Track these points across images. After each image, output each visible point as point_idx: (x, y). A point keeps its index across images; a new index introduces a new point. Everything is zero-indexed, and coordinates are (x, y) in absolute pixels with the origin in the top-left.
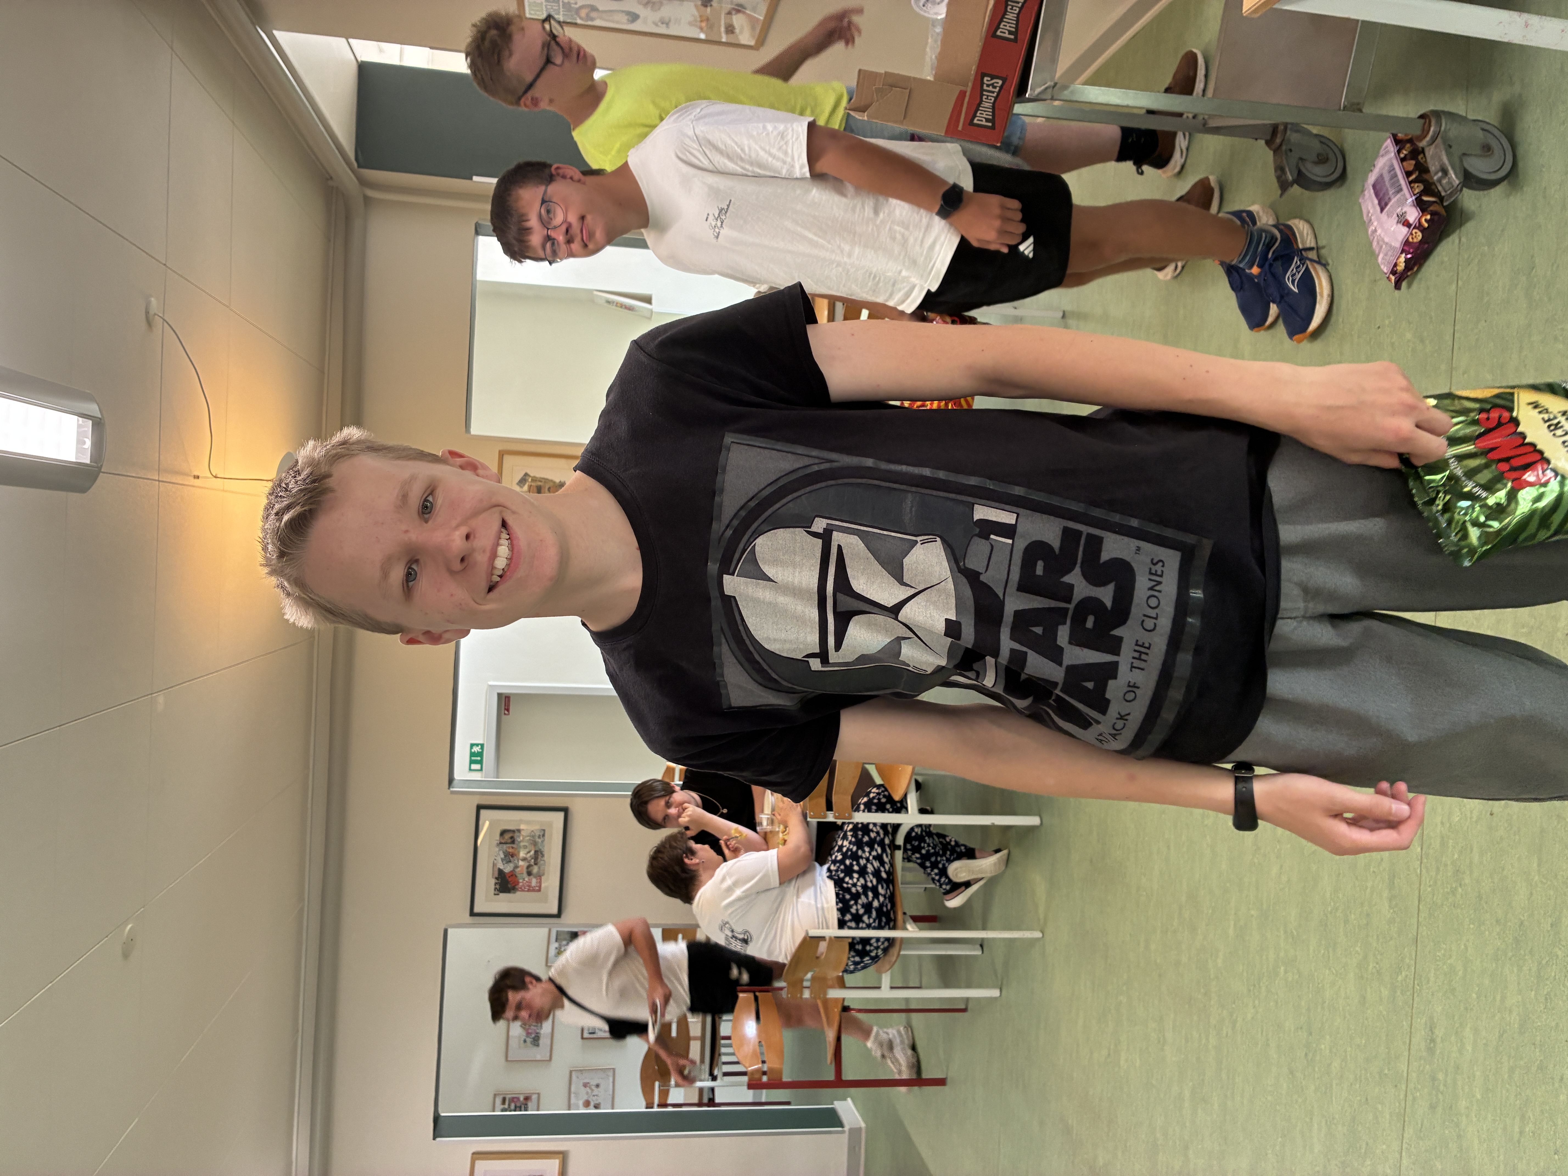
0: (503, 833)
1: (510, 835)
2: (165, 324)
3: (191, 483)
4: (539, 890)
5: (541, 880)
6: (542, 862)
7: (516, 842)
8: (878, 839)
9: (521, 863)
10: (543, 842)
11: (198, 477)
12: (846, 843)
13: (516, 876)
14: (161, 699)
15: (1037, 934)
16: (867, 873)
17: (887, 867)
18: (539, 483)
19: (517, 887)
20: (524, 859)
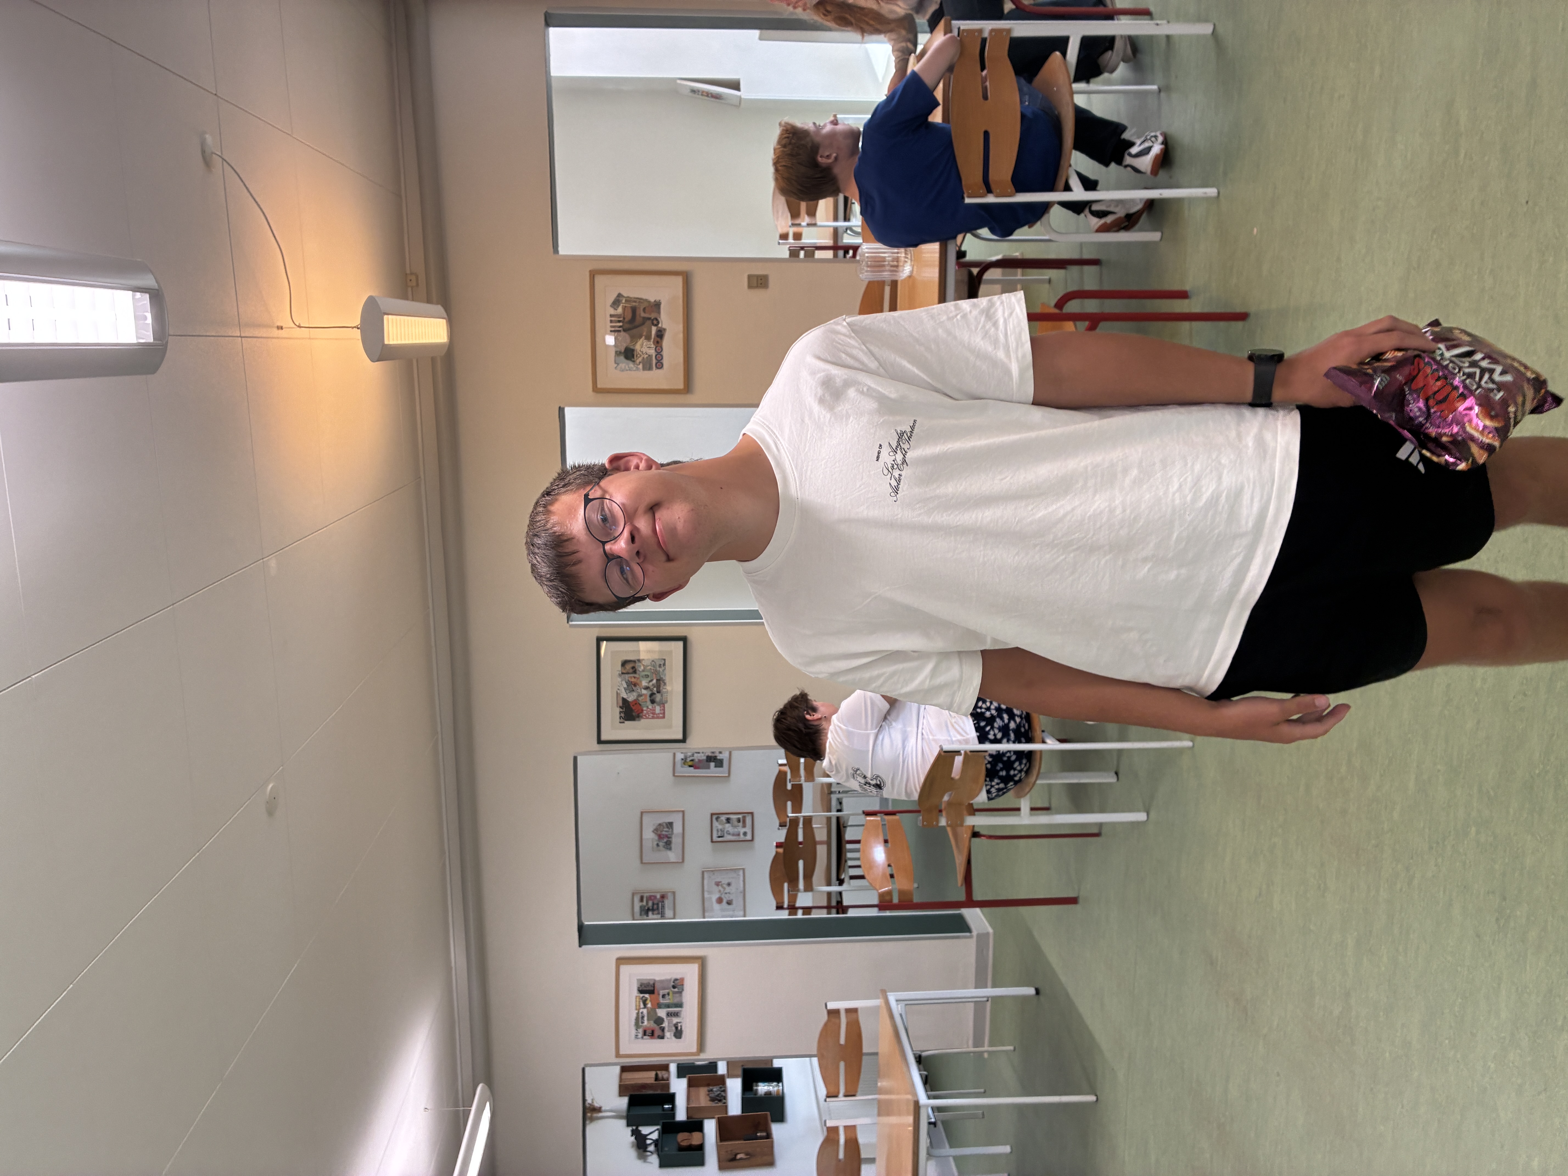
0: (624, 663)
1: (631, 665)
2: (224, 163)
3: (276, 335)
4: (664, 717)
5: (664, 707)
6: (663, 690)
7: (638, 672)
9: (644, 692)
10: (664, 670)
11: (282, 328)
13: (640, 705)
14: (273, 563)
18: (634, 304)
19: (641, 715)
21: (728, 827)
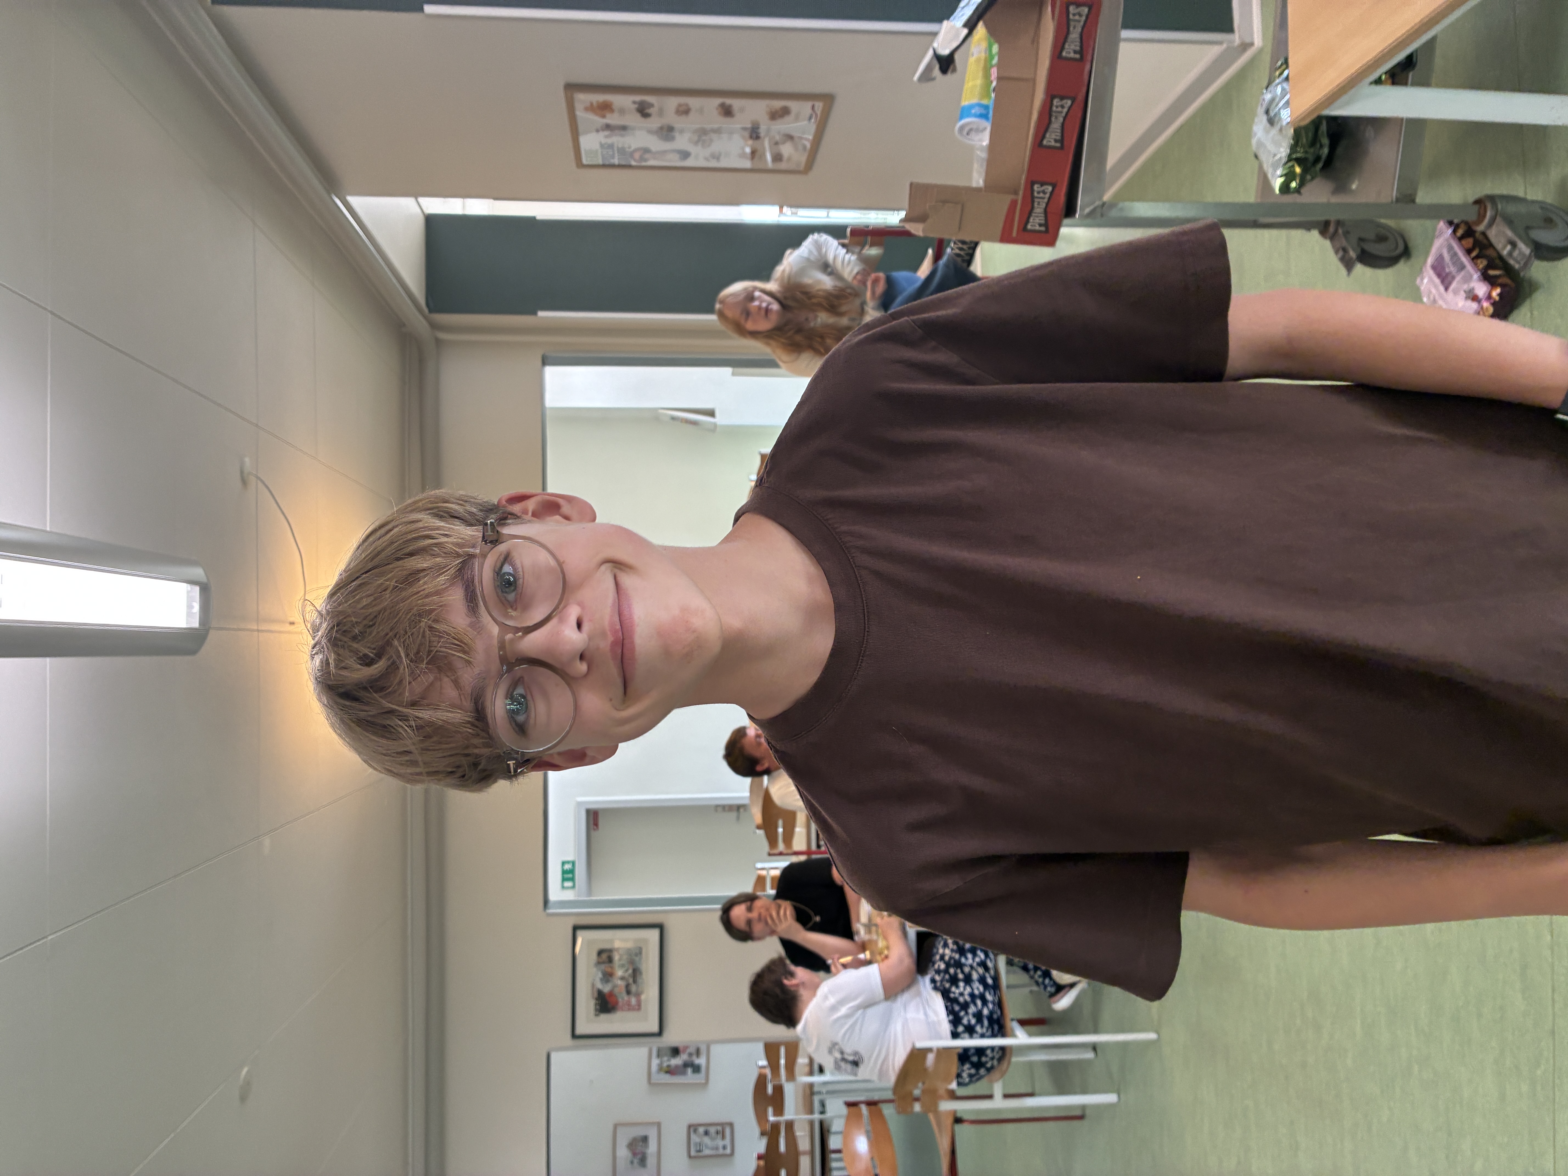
1: (607, 954)
2: (259, 482)
3: (288, 629)
4: (639, 1009)
5: (640, 998)
6: (640, 980)
7: (613, 961)
9: (620, 982)
10: (640, 959)
11: (293, 624)
12: (948, 950)
13: (616, 996)
14: (267, 841)
15: (1153, 1036)
16: (973, 981)
17: (991, 972)
19: (616, 1007)
21: (706, 1140)
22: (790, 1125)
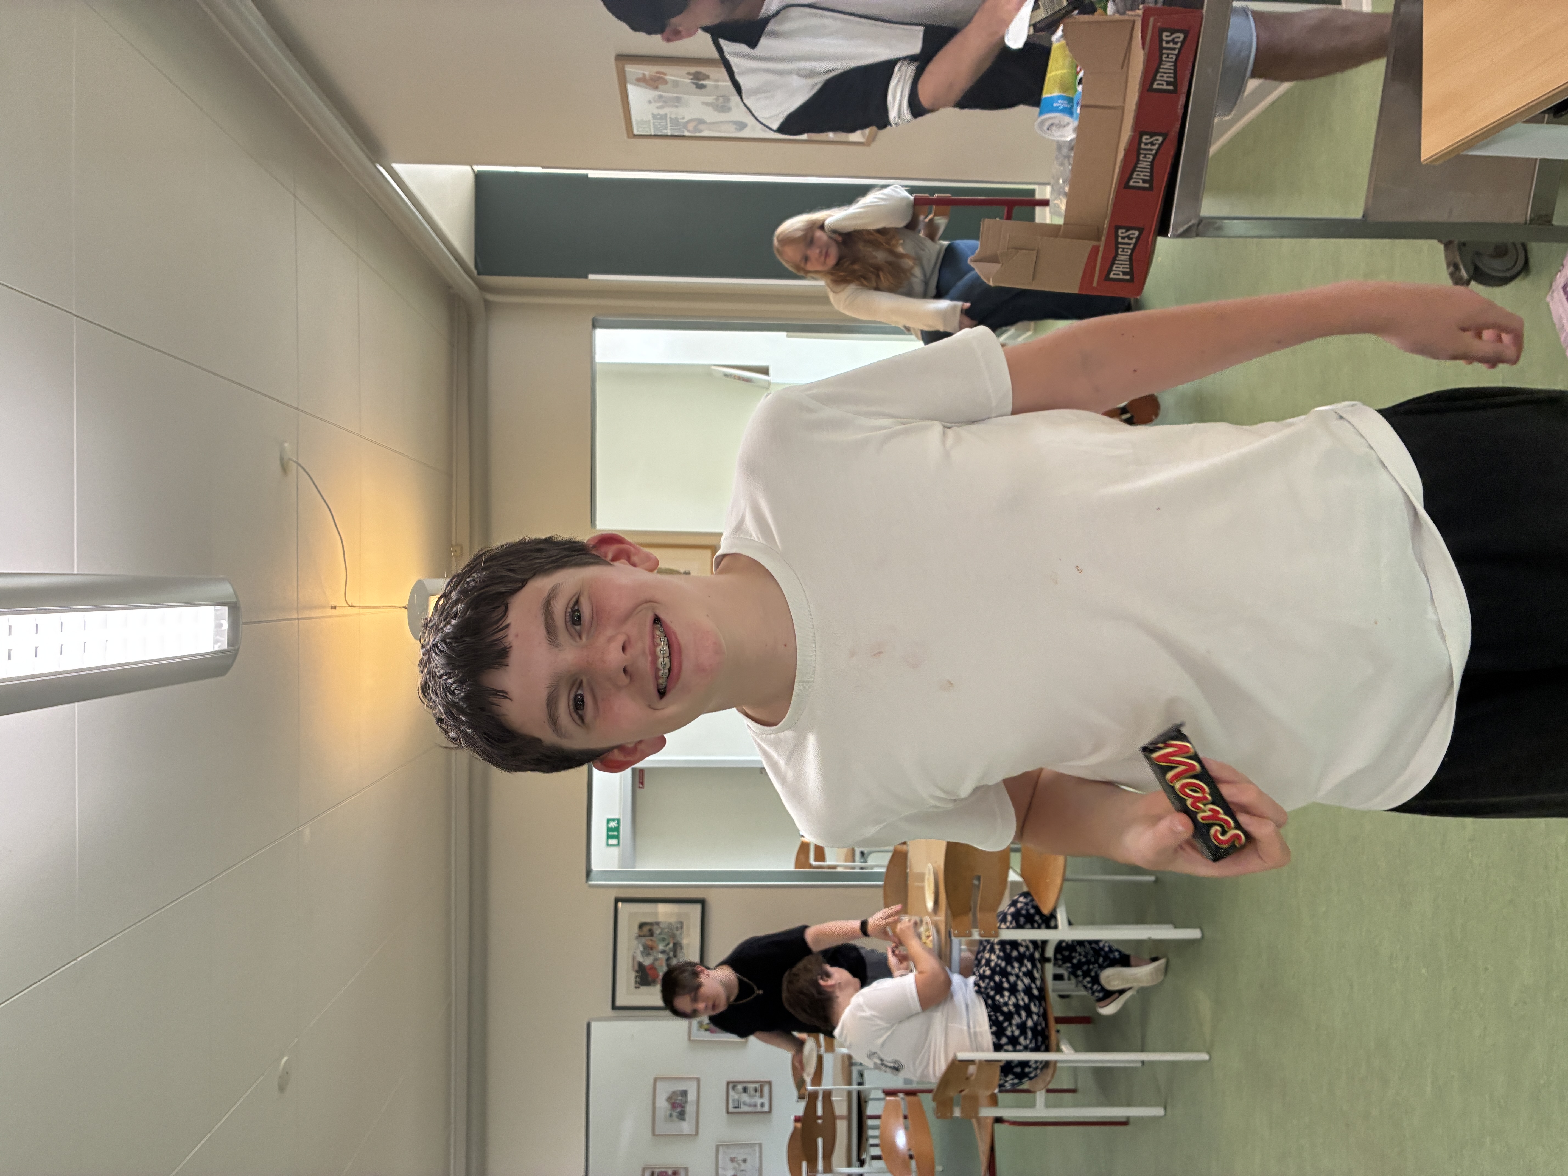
1: (649, 927)
2: (300, 468)
3: (329, 614)
7: (655, 935)
8: (1027, 953)
9: (660, 956)
10: (681, 933)
11: (335, 607)
12: (993, 957)
13: (656, 969)
14: (308, 831)
15: (1204, 1057)
16: (1018, 991)
17: (1038, 983)
19: (656, 980)
20: (663, 952)
21: (745, 1098)
22: (828, 1095)
